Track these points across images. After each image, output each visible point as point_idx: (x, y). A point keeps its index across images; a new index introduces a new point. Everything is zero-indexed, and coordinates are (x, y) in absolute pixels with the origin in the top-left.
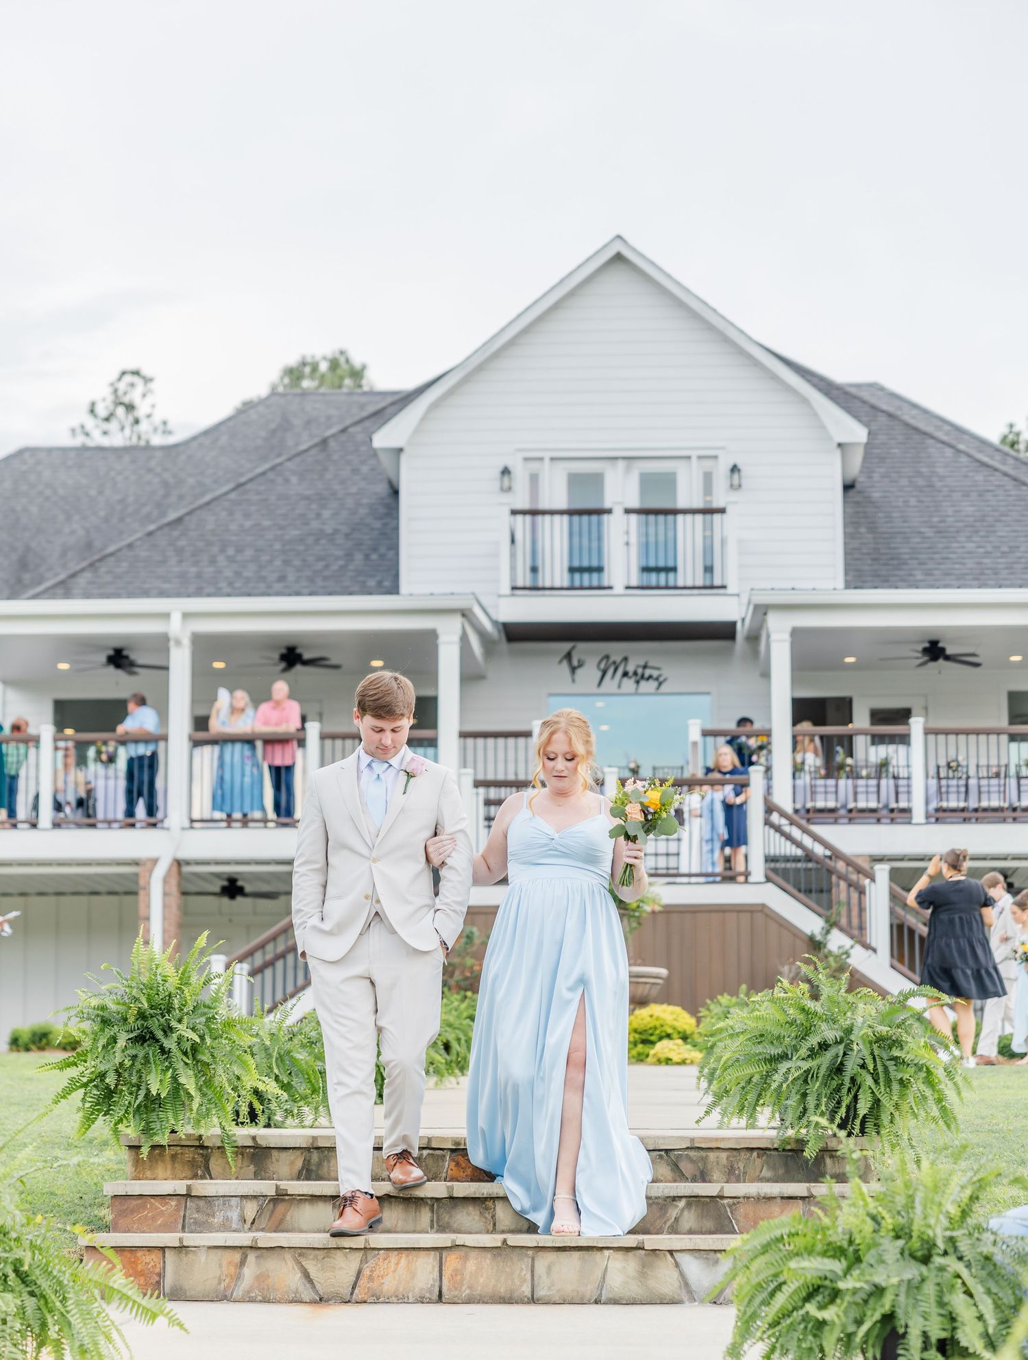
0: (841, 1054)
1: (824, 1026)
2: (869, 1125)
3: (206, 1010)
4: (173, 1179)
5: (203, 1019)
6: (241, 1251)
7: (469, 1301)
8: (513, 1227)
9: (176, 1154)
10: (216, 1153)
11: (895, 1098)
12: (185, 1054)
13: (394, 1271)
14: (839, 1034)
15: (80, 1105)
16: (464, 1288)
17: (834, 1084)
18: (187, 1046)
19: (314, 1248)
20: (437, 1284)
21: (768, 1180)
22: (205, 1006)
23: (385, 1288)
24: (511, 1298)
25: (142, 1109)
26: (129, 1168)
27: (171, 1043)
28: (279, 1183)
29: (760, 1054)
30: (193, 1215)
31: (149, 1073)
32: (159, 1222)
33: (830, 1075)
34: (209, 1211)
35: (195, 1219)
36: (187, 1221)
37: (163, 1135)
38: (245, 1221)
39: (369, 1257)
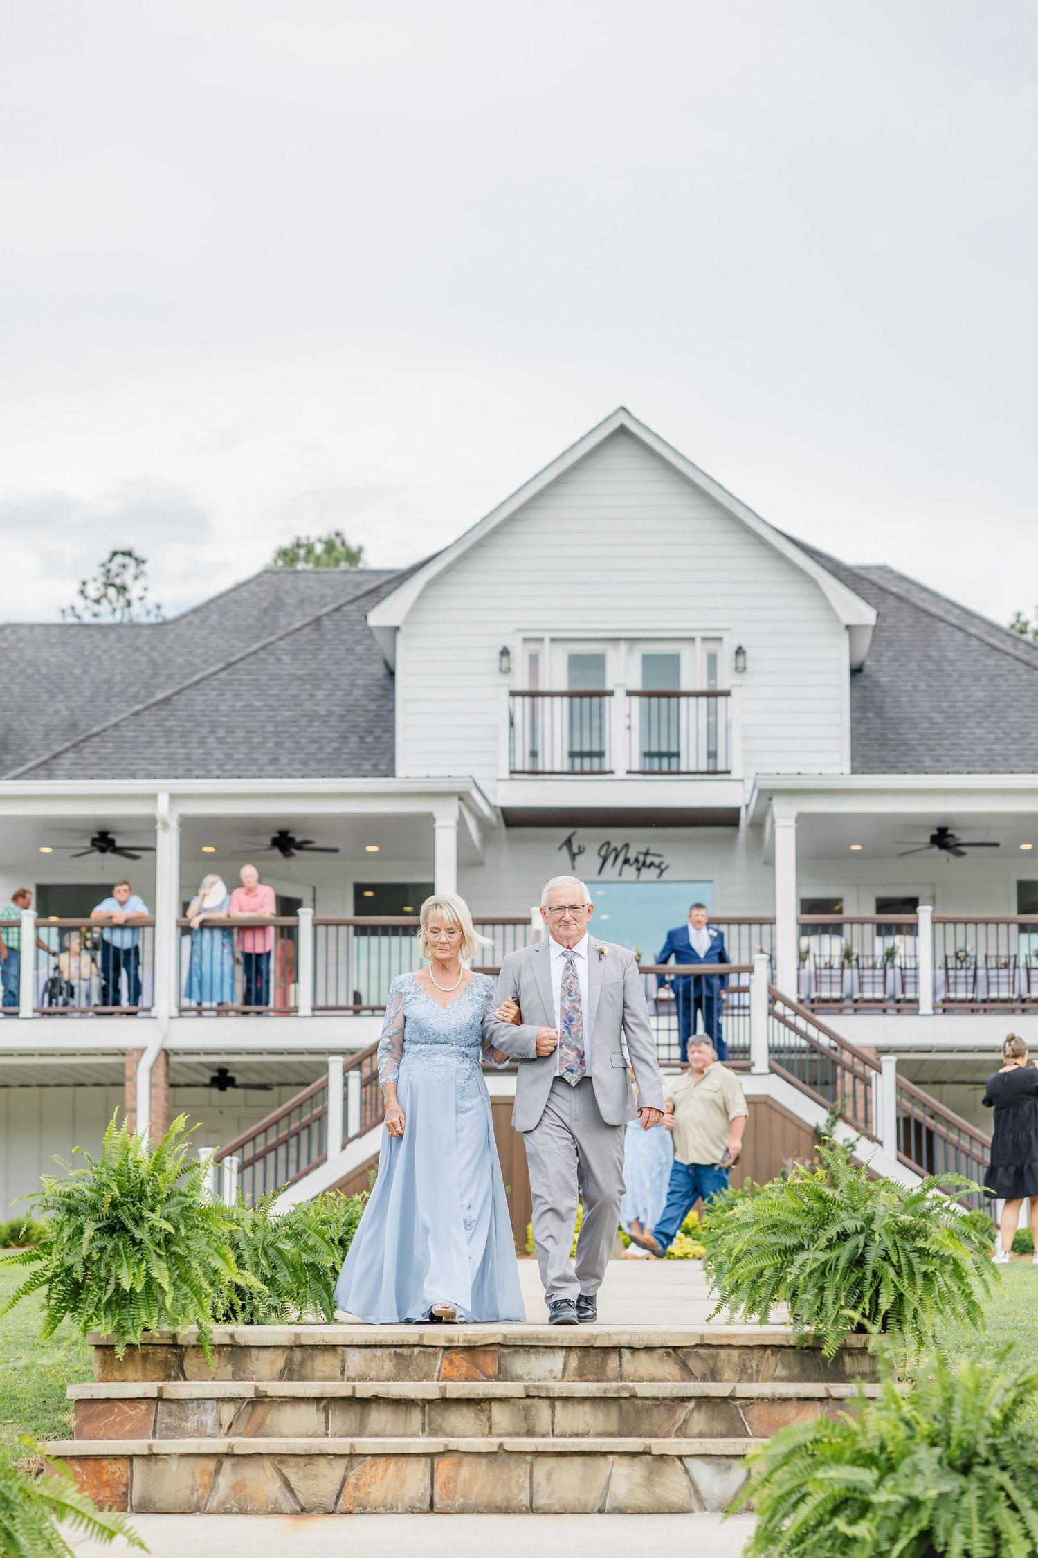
0: (862, 1245)
1: (843, 1215)
2: (892, 1321)
3: (182, 1199)
4: (144, 1381)
5: (179, 1208)
6: (216, 1459)
7: (463, 1511)
8: (510, 1430)
9: (148, 1354)
10: (192, 1352)
11: (919, 1292)
12: (158, 1245)
13: (382, 1479)
14: (859, 1224)
15: (45, 1301)
16: (457, 1497)
17: (853, 1277)
18: (160, 1237)
19: (295, 1455)
20: (428, 1493)
21: (783, 1380)
22: (180, 1194)
23: (372, 1497)
24: (507, 1507)
25: (113, 1305)
26: (96, 1368)
27: (143, 1234)
28: (258, 1384)
29: (775, 1244)
30: (164, 1419)
31: (121, 1266)
32: (127, 1428)
33: (848, 1267)
34: (182, 1415)
35: (167, 1424)
36: (158, 1425)
37: (136, 1333)
38: (221, 1425)
39: (355, 1464)
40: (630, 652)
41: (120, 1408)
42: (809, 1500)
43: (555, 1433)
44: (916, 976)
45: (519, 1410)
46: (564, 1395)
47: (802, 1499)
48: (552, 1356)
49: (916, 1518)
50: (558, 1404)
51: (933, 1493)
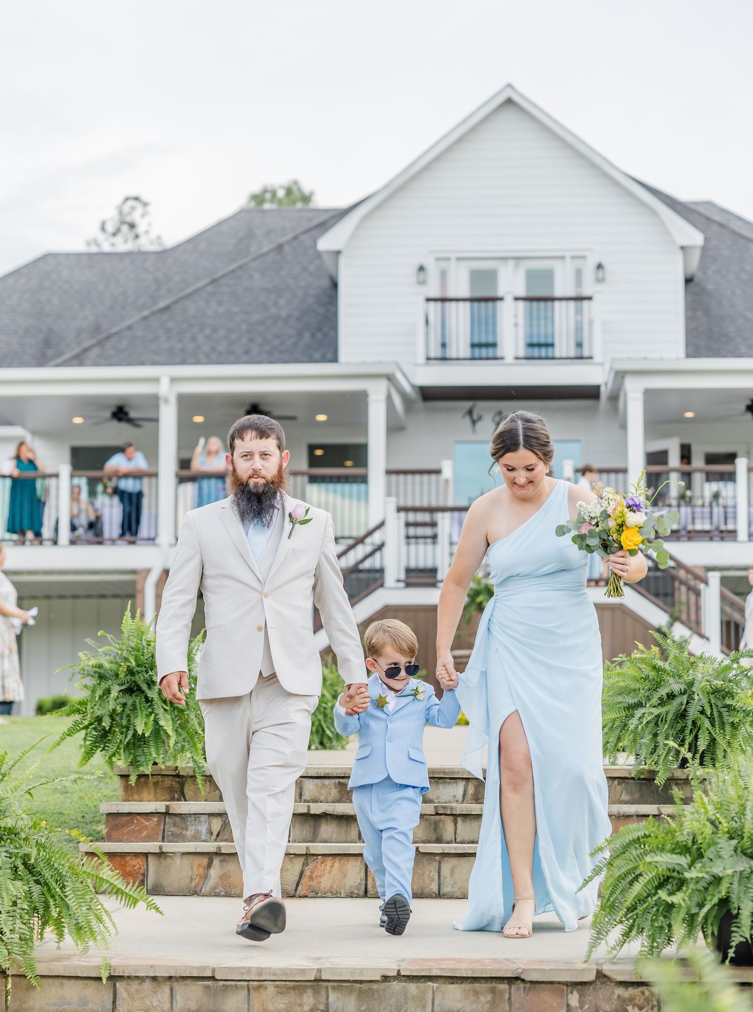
0: (685, 702)
1: (671, 680)
2: (707, 759)
4: (155, 801)
6: (208, 857)
8: (424, 838)
9: (158, 782)
10: (189, 781)
11: (728, 737)
13: (330, 872)
14: (683, 687)
15: (82, 743)
17: (679, 726)
20: (363, 883)
21: (626, 803)
23: (322, 885)
25: (131, 745)
26: (120, 792)
27: (152, 694)
29: (620, 703)
30: (170, 829)
31: (136, 717)
32: (144, 835)
33: (675, 719)
34: (183, 826)
35: (172, 832)
36: (166, 833)
37: (148, 766)
38: (212, 833)
39: (309, 861)
40: (516, 267)
41: (138, 820)
42: (641, 879)
43: (457, 841)
44: (735, 513)
45: (431, 824)
46: (464, 813)
47: (636, 878)
48: (455, 785)
49: (717, 891)
50: (459, 820)
51: (729, 872)
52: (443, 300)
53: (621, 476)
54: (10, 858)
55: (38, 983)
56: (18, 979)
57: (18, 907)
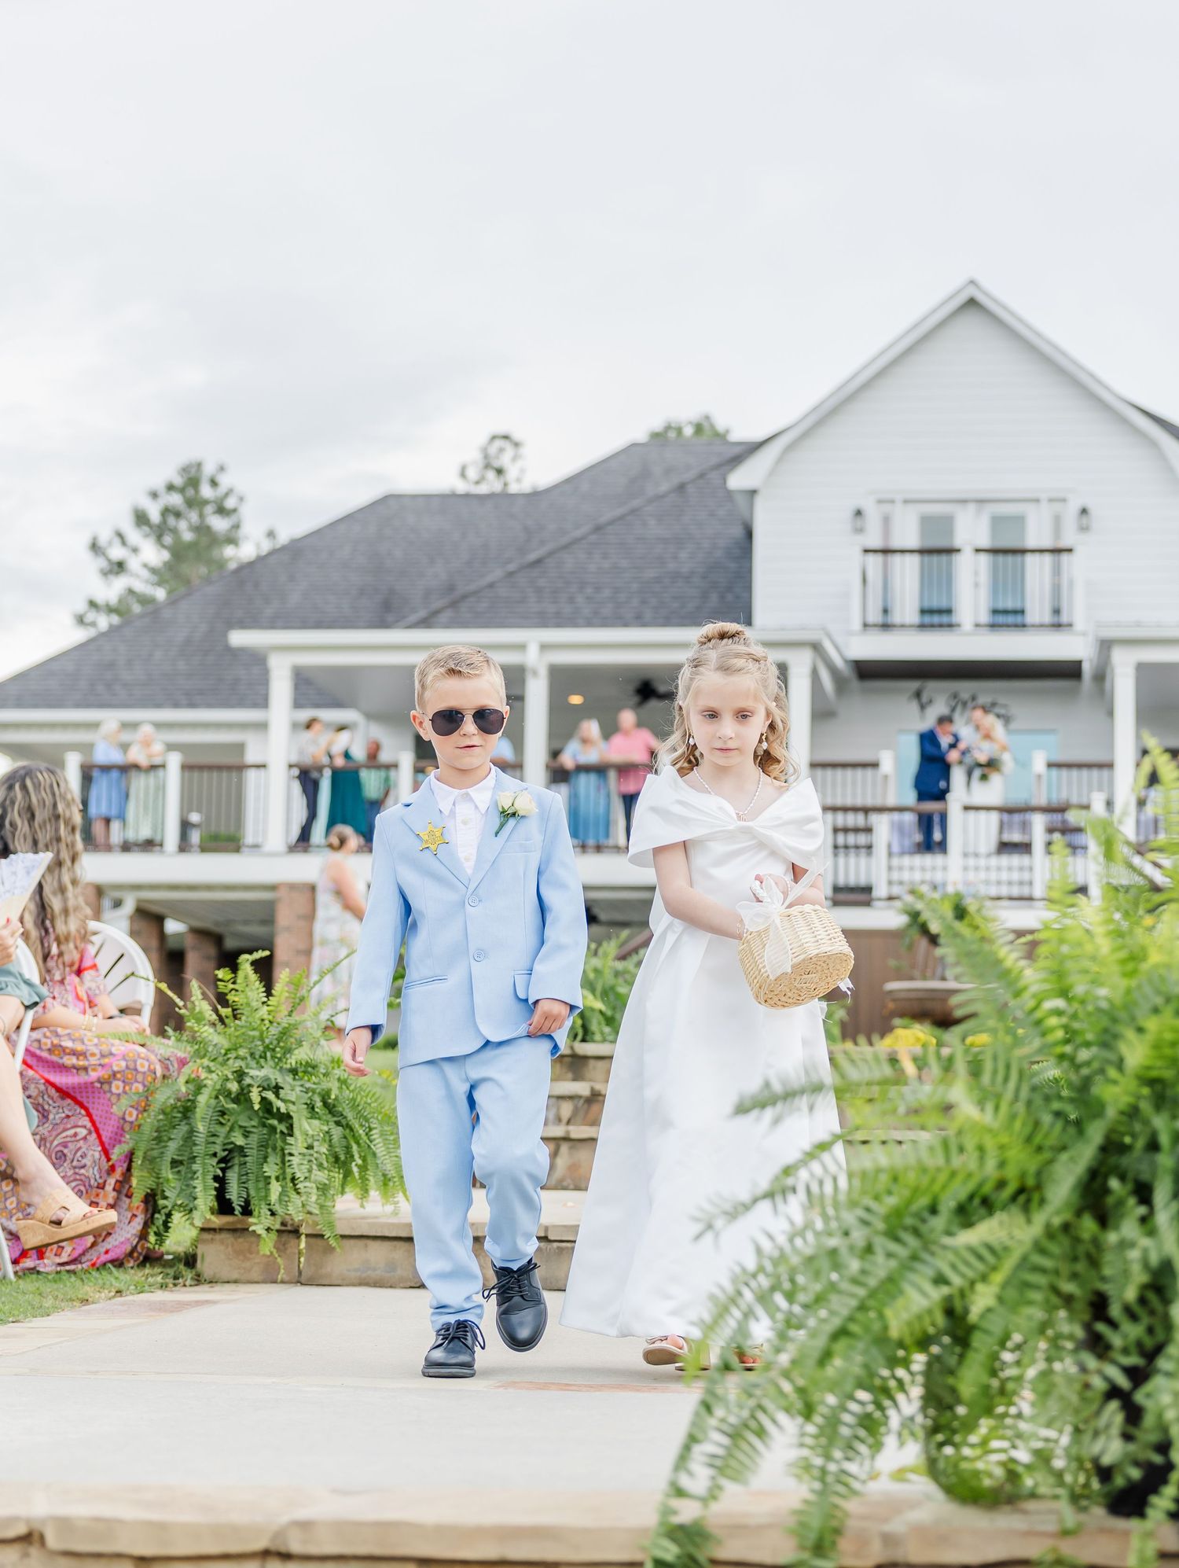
40: (978, 512)
52: (886, 551)
53: (1105, 773)
54: (306, 1093)
55: (338, 1243)
56: (312, 1240)
57: (315, 1149)
